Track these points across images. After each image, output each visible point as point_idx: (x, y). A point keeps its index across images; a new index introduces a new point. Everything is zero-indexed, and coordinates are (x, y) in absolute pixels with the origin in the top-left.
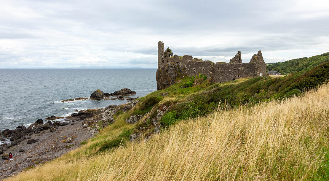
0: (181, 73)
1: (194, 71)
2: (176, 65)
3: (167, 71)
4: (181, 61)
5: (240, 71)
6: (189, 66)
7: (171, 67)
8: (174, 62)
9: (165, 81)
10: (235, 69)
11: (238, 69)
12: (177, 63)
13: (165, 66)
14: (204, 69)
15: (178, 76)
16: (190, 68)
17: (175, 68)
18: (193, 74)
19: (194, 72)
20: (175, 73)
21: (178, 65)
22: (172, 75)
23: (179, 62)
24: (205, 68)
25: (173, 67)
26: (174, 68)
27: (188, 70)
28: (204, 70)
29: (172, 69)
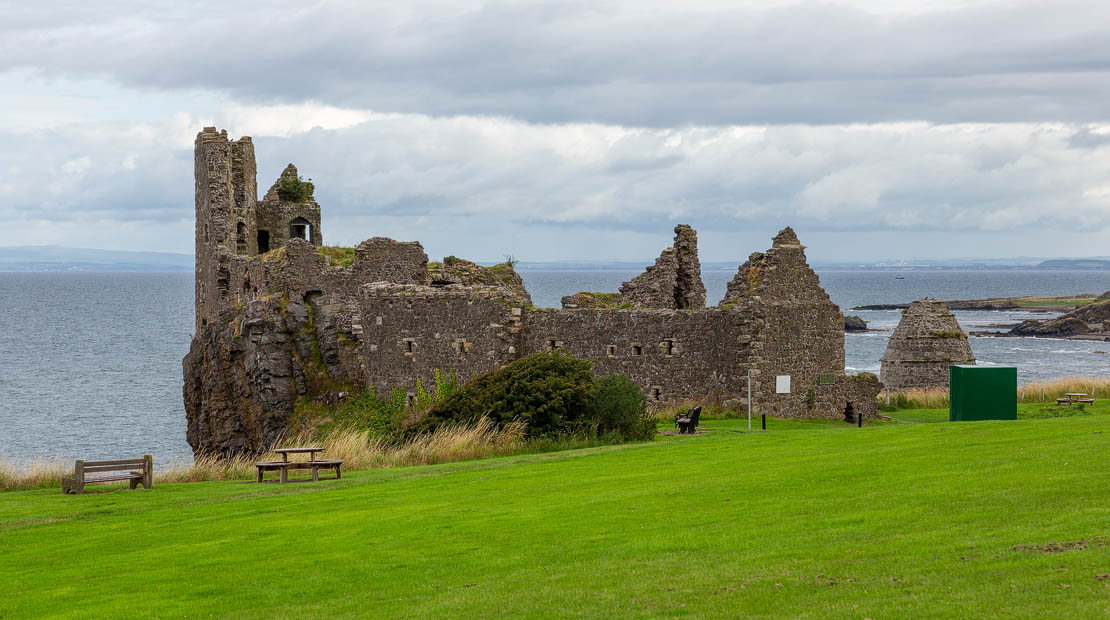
0: (331, 368)
1: (409, 359)
2: (300, 310)
3: (236, 354)
4: (338, 281)
5: (663, 362)
6: (379, 321)
7: (263, 326)
8: (286, 289)
9: (228, 427)
10: (638, 349)
11: (654, 350)
12: (307, 297)
13: (227, 317)
14: (467, 345)
15: (311, 390)
16: (381, 335)
17: (289, 332)
18: (404, 380)
19: (408, 367)
20: (291, 368)
21: (315, 311)
22: (267, 381)
23: (319, 293)
24: (467, 334)
25: (271, 326)
26: (281, 338)
27: (374, 348)
28: (462, 348)
29: (265, 339)
